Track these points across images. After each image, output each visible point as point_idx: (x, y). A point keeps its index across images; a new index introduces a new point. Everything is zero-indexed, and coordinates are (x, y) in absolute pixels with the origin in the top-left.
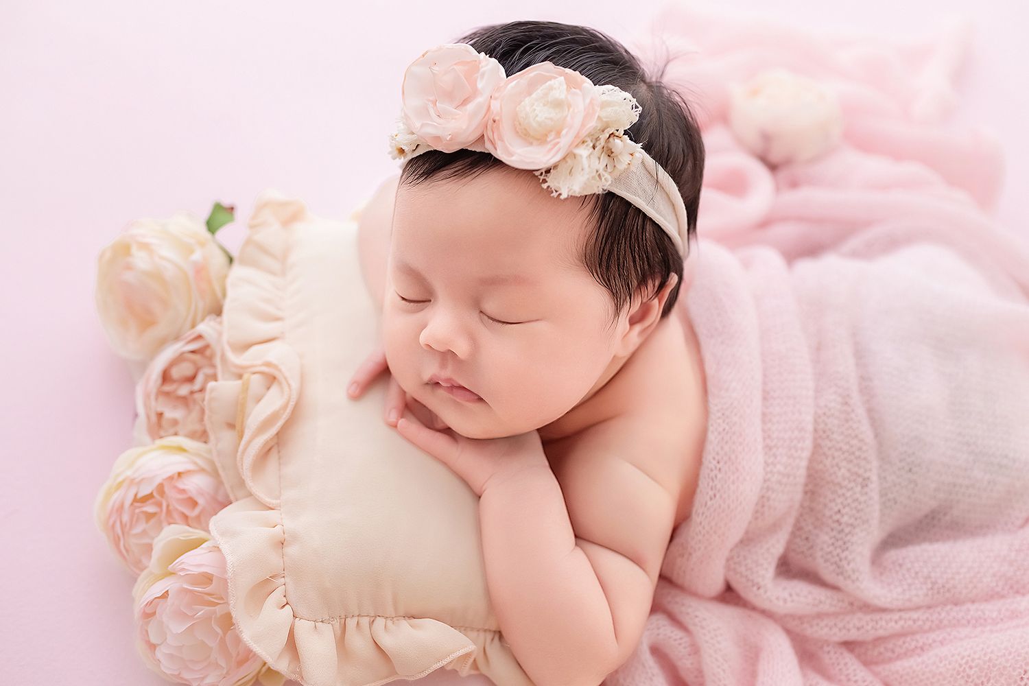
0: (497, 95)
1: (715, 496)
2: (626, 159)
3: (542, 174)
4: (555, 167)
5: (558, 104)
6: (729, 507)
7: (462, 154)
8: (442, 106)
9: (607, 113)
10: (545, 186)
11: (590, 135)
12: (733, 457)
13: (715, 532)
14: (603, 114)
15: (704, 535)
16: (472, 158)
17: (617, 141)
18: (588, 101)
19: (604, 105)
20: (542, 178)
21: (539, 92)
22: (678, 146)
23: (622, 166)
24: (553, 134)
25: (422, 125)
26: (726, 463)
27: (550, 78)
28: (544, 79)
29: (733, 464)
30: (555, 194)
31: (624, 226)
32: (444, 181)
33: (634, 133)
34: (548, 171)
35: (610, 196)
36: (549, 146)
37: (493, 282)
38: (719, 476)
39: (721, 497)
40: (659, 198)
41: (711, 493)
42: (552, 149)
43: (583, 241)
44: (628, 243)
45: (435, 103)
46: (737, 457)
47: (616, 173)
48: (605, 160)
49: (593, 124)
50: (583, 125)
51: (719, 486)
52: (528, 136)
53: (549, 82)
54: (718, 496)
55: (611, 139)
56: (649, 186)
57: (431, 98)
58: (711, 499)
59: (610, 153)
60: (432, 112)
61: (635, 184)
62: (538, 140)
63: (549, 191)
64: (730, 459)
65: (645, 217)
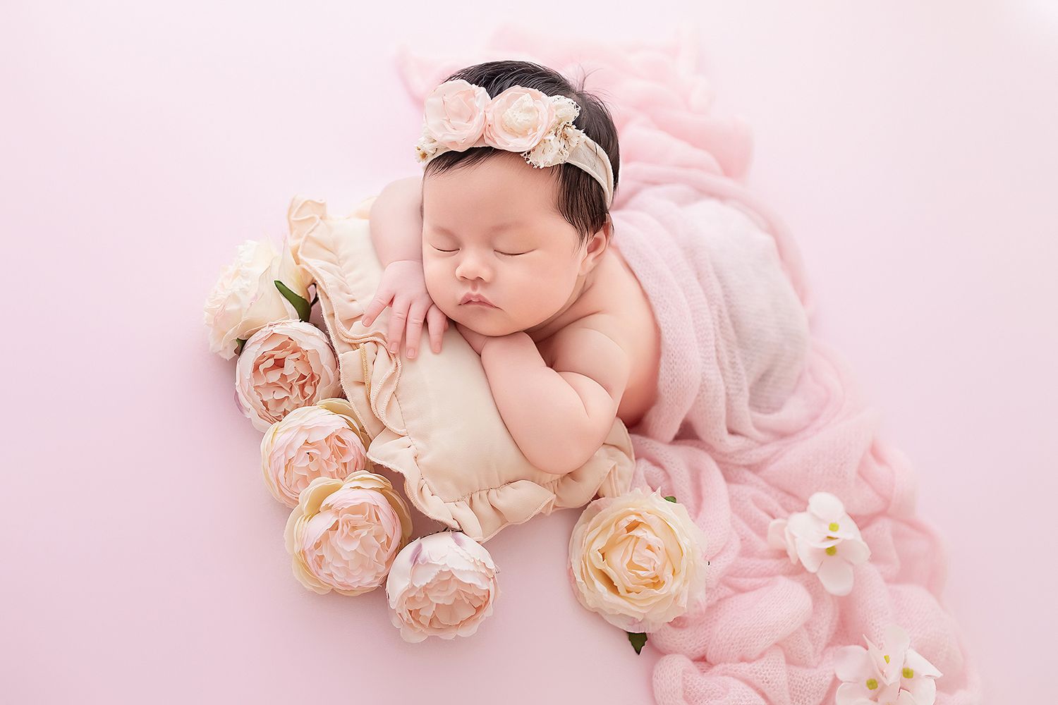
0: (488, 110)
1: (674, 380)
2: (575, 140)
3: (525, 155)
4: (534, 150)
5: (529, 110)
6: (683, 386)
7: (471, 151)
8: (455, 122)
9: (560, 113)
10: (528, 162)
11: (553, 127)
12: (683, 354)
13: (677, 404)
14: (558, 113)
15: (670, 405)
16: (478, 152)
17: (569, 129)
18: (547, 107)
19: (558, 108)
20: (526, 157)
21: (516, 104)
22: (604, 131)
23: (574, 145)
24: (531, 130)
25: (444, 135)
26: (679, 358)
27: (521, 95)
28: (517, 97)
29: (683, 358)
30: (536, 167)
31: (578, 184)
32: (460, 169)
33: (577, 123)
34: (529, 153)
35: (568, 165)
36: (530, 137)
37: (500, 229)
38: (675, 367)
39: (678, 380)
40: (598, 165)
41: (671, 379)
42: (531, 139)
43: (555, 196)
44: (582, 196)
45: (449, 121)
46: (684, 354)
47: (571, 149)
48: (563, 142)
49: (554, 120)
50: (549, 122)
51: (676, 374)
52: (513, 132)
53: (520, 98)
54: (676, 380)
55: (565, 129)
56: (591, 157)
57: (445, 118)
58: (671, 382)
59: (566, 137)
60: (447, 126)
61: (582, 157)
62: (521, 134)
63: (532, 165)
64: (681, 355)
65: (592, 178)
